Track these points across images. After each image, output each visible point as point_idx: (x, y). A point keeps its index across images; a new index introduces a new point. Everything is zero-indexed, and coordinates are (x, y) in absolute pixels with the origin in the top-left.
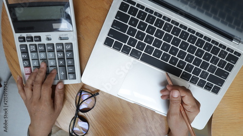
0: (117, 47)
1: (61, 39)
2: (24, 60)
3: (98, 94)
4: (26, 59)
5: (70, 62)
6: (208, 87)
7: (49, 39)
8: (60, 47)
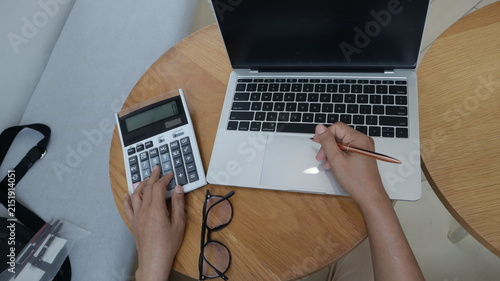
0: (244, 127)
1: (175, 136)
2: (133, 174)
3: (233, 194)
4: (136, 172)
5: (188, 158)
6: (388, 134)
7: (161, 141)
8: (175, 145)
